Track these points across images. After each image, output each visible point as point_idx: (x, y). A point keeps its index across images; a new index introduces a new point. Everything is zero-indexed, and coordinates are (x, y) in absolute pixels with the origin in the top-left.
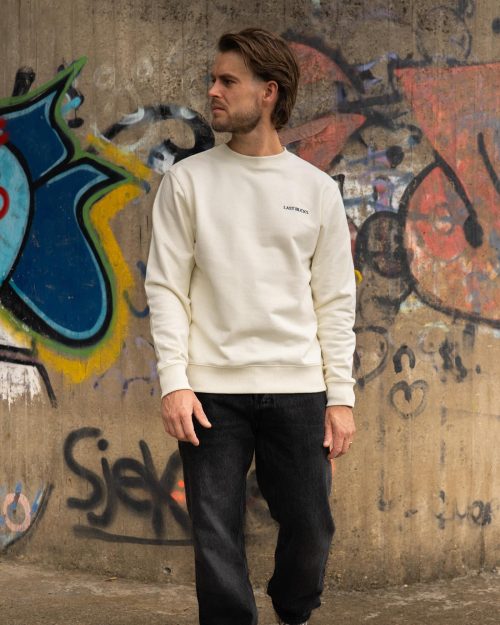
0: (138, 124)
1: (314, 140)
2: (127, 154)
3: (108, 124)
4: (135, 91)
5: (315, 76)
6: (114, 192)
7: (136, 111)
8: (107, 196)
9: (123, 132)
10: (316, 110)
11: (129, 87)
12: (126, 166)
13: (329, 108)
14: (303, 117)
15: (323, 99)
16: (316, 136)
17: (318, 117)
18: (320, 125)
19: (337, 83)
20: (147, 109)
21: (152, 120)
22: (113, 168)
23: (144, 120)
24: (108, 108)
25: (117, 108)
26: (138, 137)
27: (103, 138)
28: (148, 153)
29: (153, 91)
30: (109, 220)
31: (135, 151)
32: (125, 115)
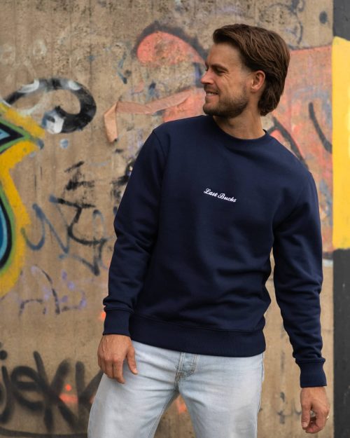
0: (34, 93)
1: (176, 109)
2: (24, 116)
3: (9, 92)
4: (31, 66)
5: (177, 58)
6: (14, 147)
7: (32, 82)
8: (8, 150)
9: (21, 99)
10: (178, 85)
11: (27, 63)
12: (24, 127)
13: (188, 84)
14: (168, 90)
15: (184, 77)
16: (178, 106)
17: (180, 90)
18: (181, 97)
19: (195, 64)
20: (42, 81)
21: (46, 89)
22: (13, 128)
23: (39, 90)
24: (9, 79)
25: (16, 79)
26: (34, 103)
27: (5, 103)
28: (42, 117)
29: (46, 67)
30: (10, 170)
31: (31, 115)
32: (23, 85)
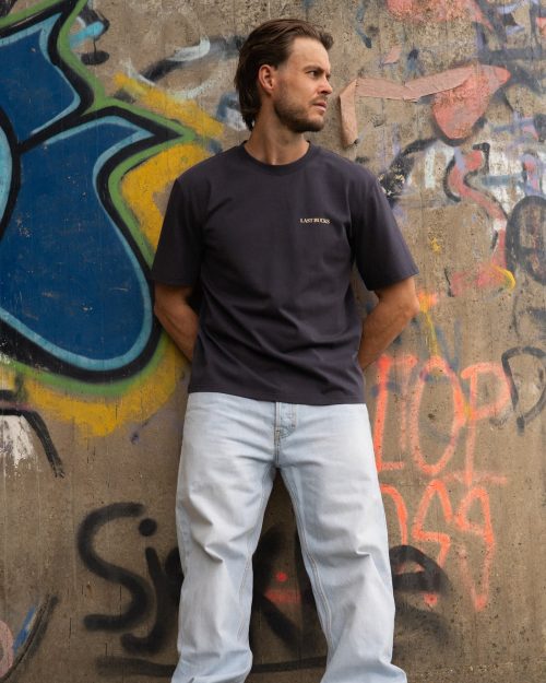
0: (201, 60)
1: (452, 95)
2: (182, 101)
3: (152, 59)
4: (194, 16)
5: (450, 12)
6: (163, 154)
7: (197, 43)
8: (152, 161)
9: (175, 72)
10: (454, 56)
11: (185, 11)
12: (182, 120)
13: (468, 56)
14: (438, 63)
15: (461, 44)
16: (454, 90)
17: (456, 65)
18: (459, 76)
19: (476, 25)
20: (214, 40)
21: (224, 53)
22: (160, 121)
23: (209, 57)
24: (150, 38)
25: (165, 38)
26: (200, 81)
27: (143, 79)
28: (217, 102)
29: (223, 17)
30: (155, 195)
31: (196, 99)
32: (179, 48)
